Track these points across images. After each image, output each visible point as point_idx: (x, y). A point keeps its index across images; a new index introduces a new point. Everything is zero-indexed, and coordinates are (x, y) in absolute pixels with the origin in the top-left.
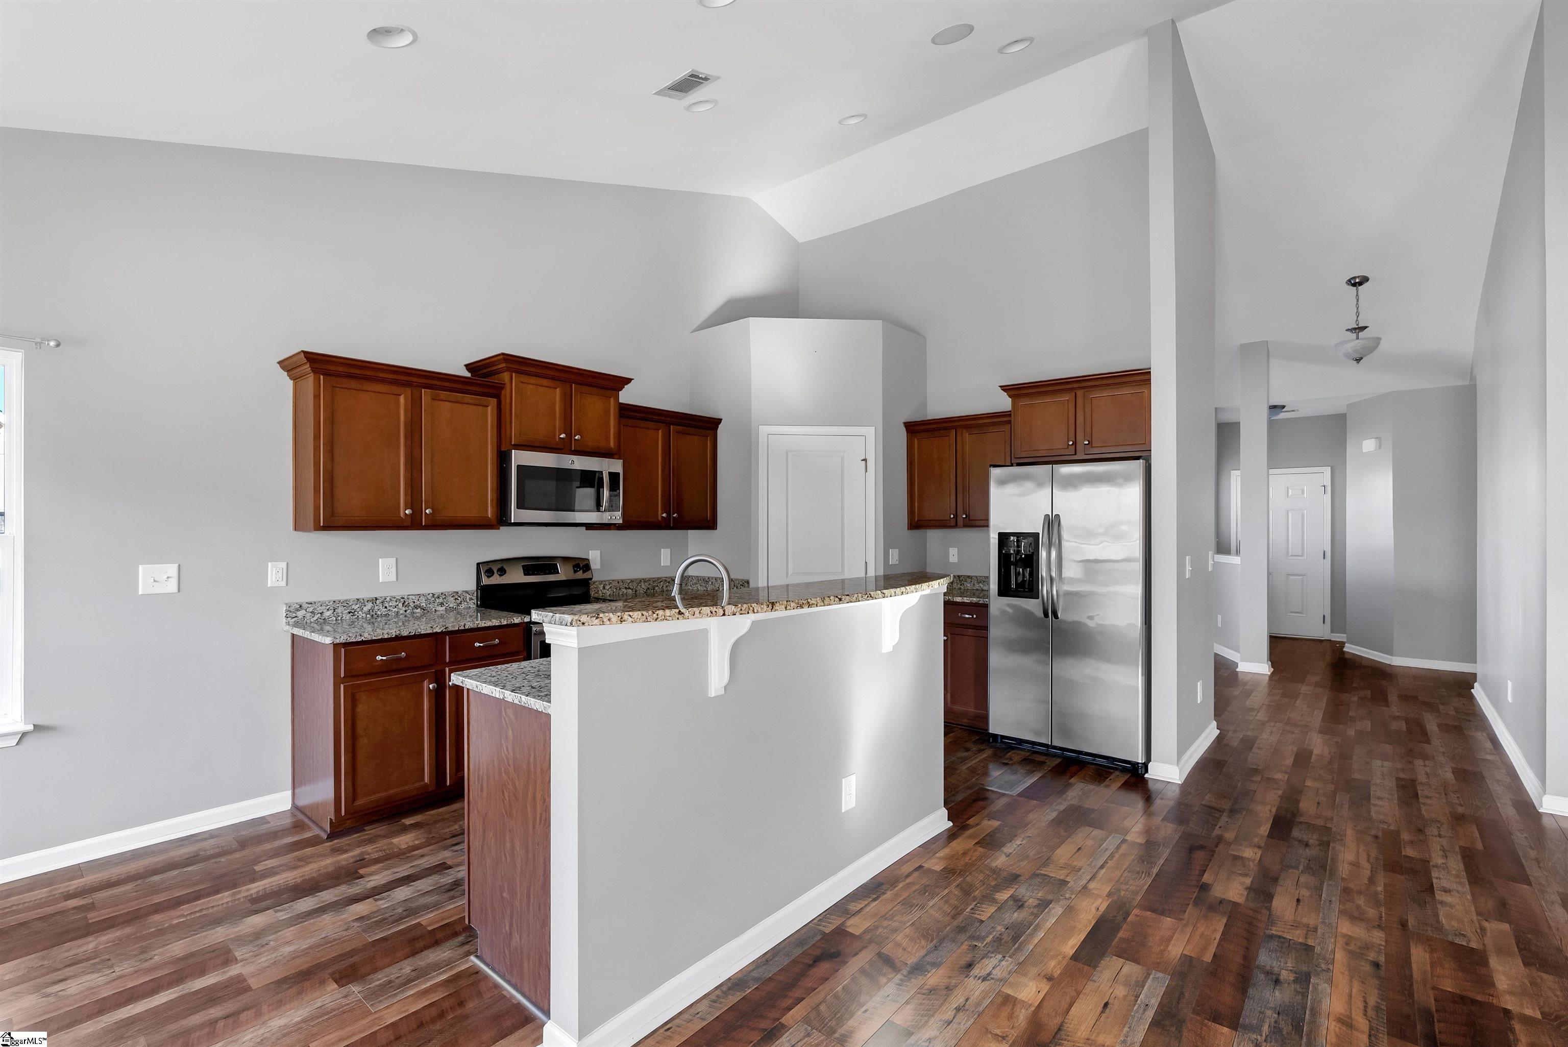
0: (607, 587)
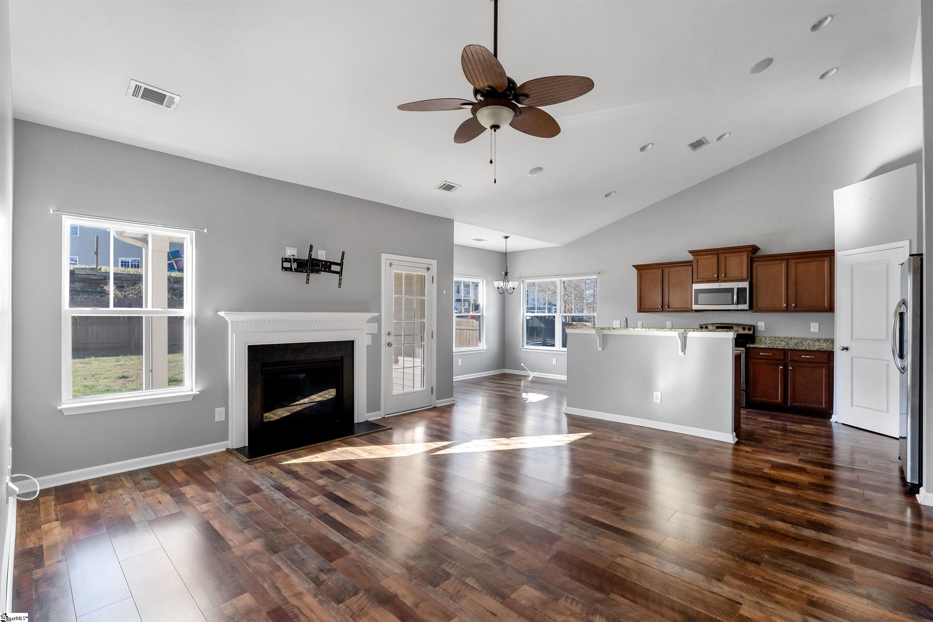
0: (768, 339)
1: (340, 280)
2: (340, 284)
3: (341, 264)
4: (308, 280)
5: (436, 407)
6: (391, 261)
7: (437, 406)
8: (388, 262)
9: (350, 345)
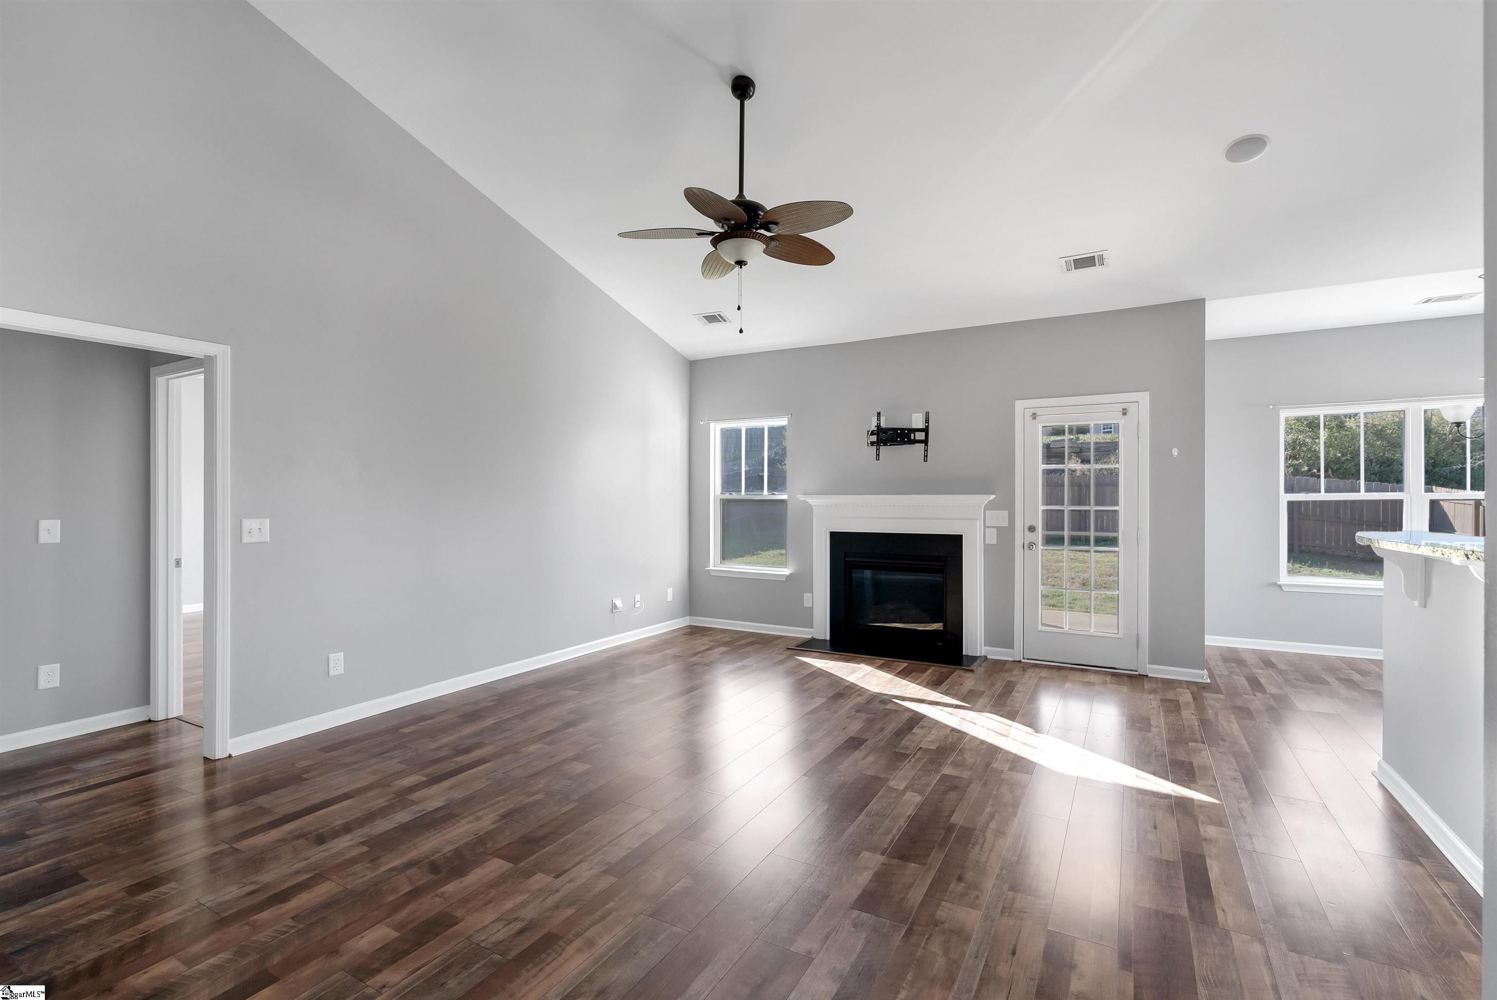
1: (926, 450)
2: (926, 456)
3: (926, 430)
4: (878, 455)
5: (1147, 676)
6: (1034, 411)
7: (1150, 675)
8: (1029, 412)
9: (954, 543)
